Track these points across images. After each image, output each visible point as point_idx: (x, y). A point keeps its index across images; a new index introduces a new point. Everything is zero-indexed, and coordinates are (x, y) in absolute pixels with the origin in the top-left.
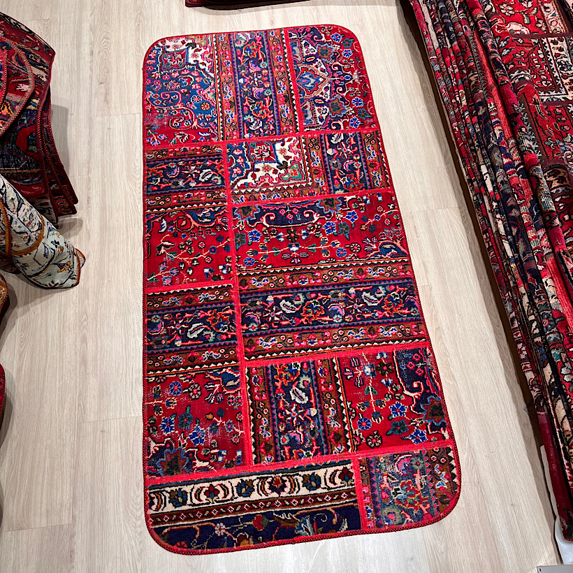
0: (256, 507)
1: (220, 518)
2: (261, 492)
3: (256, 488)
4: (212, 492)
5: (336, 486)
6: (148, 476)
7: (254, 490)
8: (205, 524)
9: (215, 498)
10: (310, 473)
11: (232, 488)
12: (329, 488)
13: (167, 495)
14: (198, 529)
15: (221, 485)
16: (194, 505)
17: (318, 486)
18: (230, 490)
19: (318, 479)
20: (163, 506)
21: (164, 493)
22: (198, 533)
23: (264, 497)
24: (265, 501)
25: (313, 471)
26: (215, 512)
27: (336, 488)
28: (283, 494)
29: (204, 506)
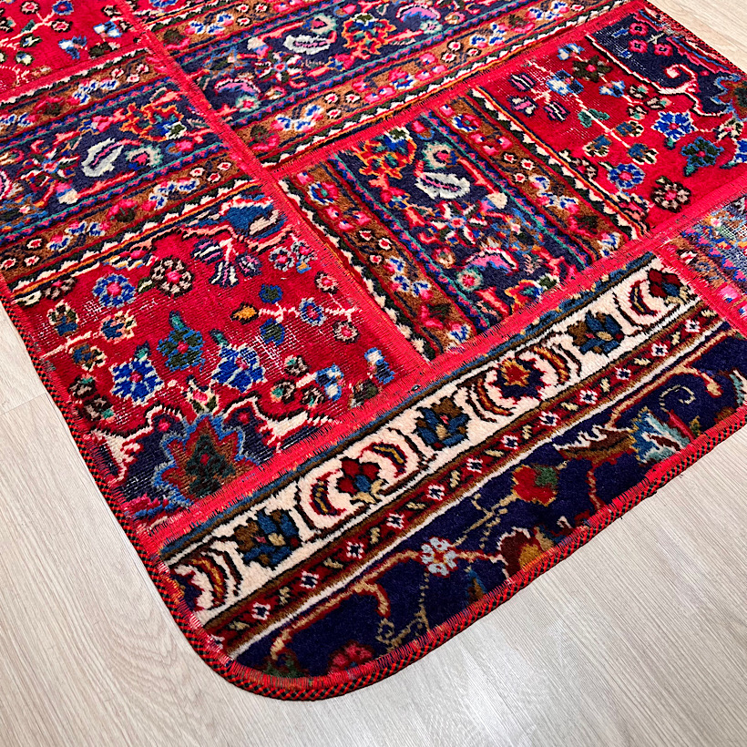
0: (498, 454)
1: (419, 528)
2: (488, 415)
3: (468, 410)
4: (357, 477)
5: (659, 316)
6: (141, 529)
7: (468, 418)
8: (388, 564)
9: (376, 487)
10: (579, 316)
11: (408, 439)
12: (646, 329)
13: (231, 547)
14: (373, 588)
15: (372, 448)
16: (325, 532)
17: (619, 337)
18: (405, 448)
19: (607, 322)
20: (231, 582)
21: (218, 546)
22: (382, 599)
23: (503, 421)
24: (515, 428)
25: (586, 310)
26: (395, 521)
27: (663, 319)
28: (548, 393)
29: (354, 522)
